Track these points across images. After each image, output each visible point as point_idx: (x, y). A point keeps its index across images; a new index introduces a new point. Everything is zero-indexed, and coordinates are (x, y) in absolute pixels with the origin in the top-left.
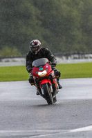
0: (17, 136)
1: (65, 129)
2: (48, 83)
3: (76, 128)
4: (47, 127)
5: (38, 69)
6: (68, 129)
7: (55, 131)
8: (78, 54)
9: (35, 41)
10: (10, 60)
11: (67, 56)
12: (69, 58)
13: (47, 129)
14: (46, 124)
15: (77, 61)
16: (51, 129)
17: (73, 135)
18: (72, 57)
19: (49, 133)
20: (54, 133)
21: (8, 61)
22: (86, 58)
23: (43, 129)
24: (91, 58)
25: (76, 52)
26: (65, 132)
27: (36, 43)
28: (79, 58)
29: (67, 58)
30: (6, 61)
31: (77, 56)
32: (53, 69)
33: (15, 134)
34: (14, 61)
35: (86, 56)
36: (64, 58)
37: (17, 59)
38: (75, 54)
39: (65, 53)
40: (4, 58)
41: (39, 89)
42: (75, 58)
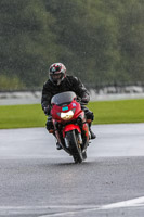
0: (19, 215)
1: (95, 203)
2: (76, 130)
3: (111, 202)
5: (60, 108)
6: (99, 204)
7: (79, 207)
8: (115, 85)
9: (57, 64)
10: (8, 95)
12: (101, 92)
13: (67, 204)
15: (112, 97)
17: (108, 213)
18: (106, 90)
19: (69, 210)
20: (76, 210)
21: (5, 97)
22: (128, 92)
23: (60, 204)
24: (135, 92)
25: (112, 83)
26: (95, 208)
27: (58, 68)
28: (116, 92)
29: (98, 93)
31: (113, 89)
32: (82, 108)
33: (16, 212)
34: (15, 97)
35: (127, 89)
37: (18, 94)
38: (109, 85)
39: (94, 85)
42: (109, 92)
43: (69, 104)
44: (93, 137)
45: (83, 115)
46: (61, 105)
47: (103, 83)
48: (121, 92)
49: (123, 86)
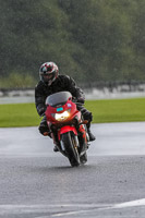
0: (31, 214)
1: (108, 202)
2: (72, 133)
3: (125, 201)
4: (79, 200)
5: (54, 109)
6: (113, 202)
7: (92, 206)
8: (129, 84)
9: (49, 64)
10: (21, 93)
11: (111, 87)
12: (115, 90)
13: (80, 203)
14: (78, 194)
15: (126, 95)
16: (86, 203)
17: (121, 212)
18: (119, 88)
19: (82, 209)
20: (90, 208)
21: (18, 95)
22: (141, 90)
23: (73, 202)
25: (126, 81)
26: (108, 207)
27: (50, 68)
28: (130, 91)
29: (111, 91)
30: (14, 96)
31: (126, 87)
32: (79, 109)
33: (29, 211)
35: (141, 87)
36: (106, 90)
38: (123, 84)
39: (107, 83)
40: (11, 90)
41: (57, 142)
42: (123, 91)
43: (63, 105)
44: (92, 139)
45: (79, 116)
46: (55, 106)
47: (117, 81)
48: (135, 90)
49: (137, 84)
